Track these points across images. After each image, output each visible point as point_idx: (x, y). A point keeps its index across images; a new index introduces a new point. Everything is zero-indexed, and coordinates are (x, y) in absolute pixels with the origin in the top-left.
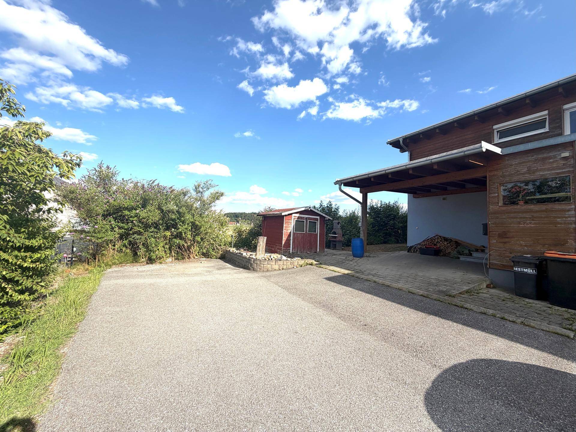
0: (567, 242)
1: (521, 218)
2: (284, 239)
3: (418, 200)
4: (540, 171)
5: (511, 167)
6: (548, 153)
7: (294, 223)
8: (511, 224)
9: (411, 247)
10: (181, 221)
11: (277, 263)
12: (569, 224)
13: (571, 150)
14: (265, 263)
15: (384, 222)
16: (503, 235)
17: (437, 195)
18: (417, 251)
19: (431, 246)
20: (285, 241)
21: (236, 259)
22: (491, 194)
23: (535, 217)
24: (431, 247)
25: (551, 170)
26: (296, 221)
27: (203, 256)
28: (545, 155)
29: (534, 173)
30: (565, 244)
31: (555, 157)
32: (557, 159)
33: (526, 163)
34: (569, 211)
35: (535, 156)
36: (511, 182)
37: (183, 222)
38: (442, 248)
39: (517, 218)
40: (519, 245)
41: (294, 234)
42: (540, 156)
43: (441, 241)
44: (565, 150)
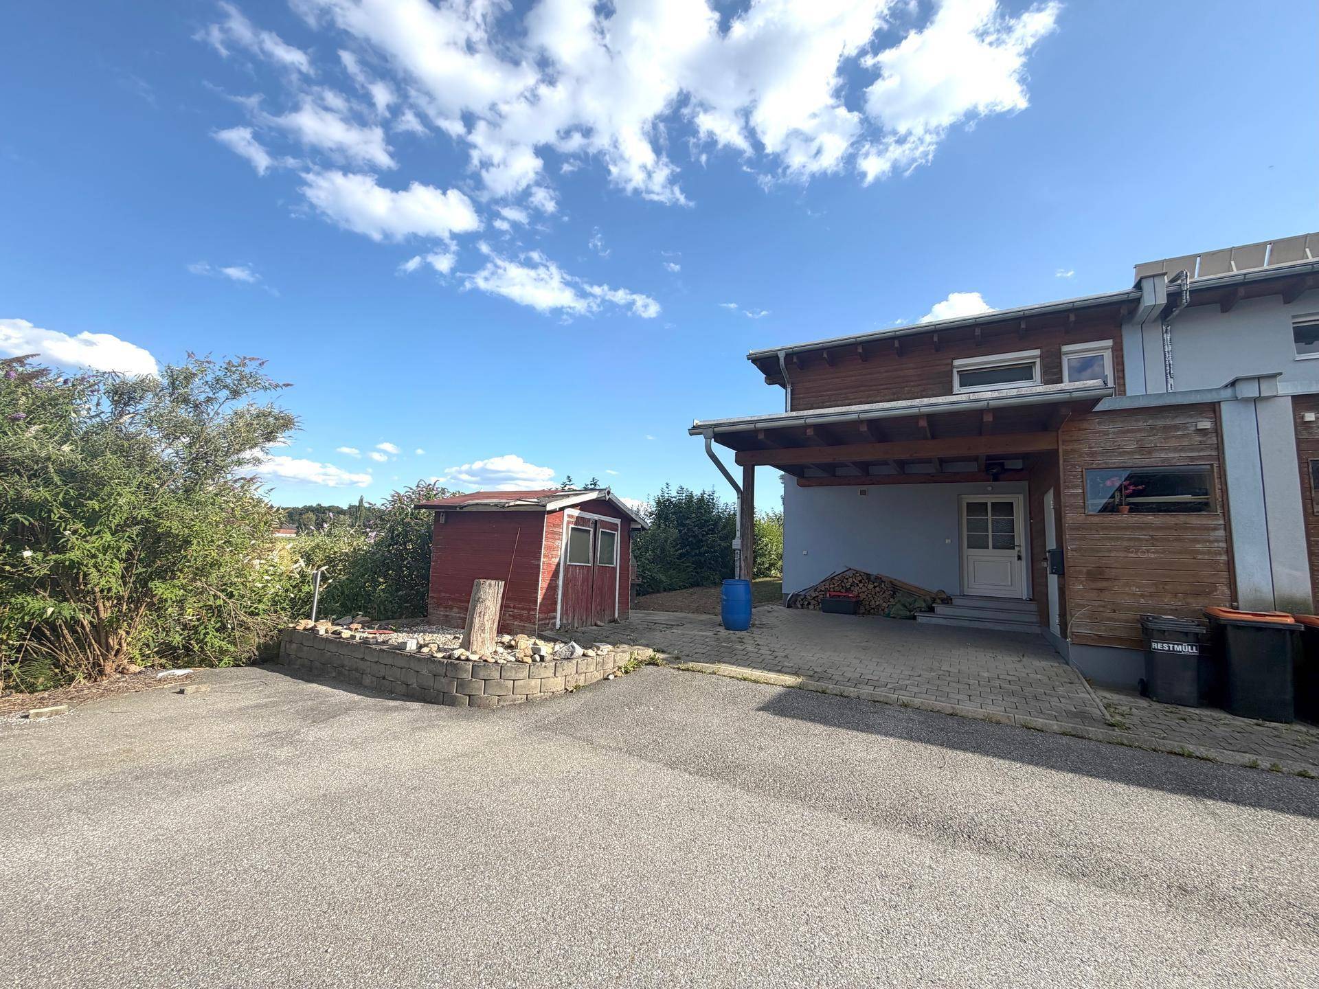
0: (1216, 589)
1: (1130, 539)
2: (543, 584)
3: (810, 490)
4: (1161, 450)
5: (1105, 437)
6: (1173, 418)
7: (568, 534)
8: (1110, 551)
9: (795, 596)
10: (76, 516)
11: (559, 669)
12: (1216, 554)
13: (1211, 418)
14: (521, 676)
15: (694, 537)
16: (1096, 575)
17: (849, 485)
18: (809, 604)
19: (840, 594)
20: (544, 591)
21: (361, 665)
22: (1068, 488)
23: (1157, 540)
24: (839, 596)
25: (1181, 450)
26: (572, 528)
27: (163, 661)
28: (1168, 422)
29: (1150, 453)
30: (1213, 592)
31: (1185, 427)
32: (1190, 432)
33: (1133, 432)
34: (1215, 529)
35: (1150, 421)
36: (1107, 466)
37: (92, 520)
38: (862, 596)
39: (1122, 539)
40: (1128, 594)
41: (567, 568)
42: (1160, 423)
43: (860, 582)
44: (1202, 417)
